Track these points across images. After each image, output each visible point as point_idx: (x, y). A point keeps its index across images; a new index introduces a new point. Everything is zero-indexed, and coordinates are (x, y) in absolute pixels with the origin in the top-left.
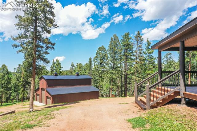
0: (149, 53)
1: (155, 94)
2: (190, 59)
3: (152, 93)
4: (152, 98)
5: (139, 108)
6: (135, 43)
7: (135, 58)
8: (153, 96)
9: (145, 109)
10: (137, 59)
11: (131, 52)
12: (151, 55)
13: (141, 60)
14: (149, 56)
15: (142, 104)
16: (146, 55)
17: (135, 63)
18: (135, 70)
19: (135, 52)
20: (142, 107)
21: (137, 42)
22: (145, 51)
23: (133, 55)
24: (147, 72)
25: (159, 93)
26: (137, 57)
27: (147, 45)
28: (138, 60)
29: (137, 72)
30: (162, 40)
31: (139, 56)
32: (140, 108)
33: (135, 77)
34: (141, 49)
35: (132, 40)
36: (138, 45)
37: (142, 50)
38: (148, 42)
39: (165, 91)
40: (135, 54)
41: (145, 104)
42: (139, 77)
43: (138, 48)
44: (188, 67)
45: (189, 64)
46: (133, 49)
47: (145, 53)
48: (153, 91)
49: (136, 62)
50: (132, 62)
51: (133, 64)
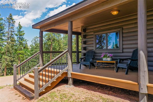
0: (20, 35)
1: (44, 78)
2: (52, 42)
3: (41, 77)
4: (41, 83)
5: (22, 96)
6: (7, 24)
7: (6, 38)
8: (43, 80)
9: (32, 98)
10: (8, 39)
11: (2, 33)
12: (22, 37)
13: (12, 41)
14: (20, 38)
15: (25, 91)
16: (17, 37)
17: (6, 43)
18: (6, 50)
19: (7, 33)
20: (27, 95)
21: (9, 24)
22: (16, 33)
23: (4, 36)
24: (18, 51)
25: (48, 76)
26: (8, 38)
27: (18, 28)
28: (9, 41)
29: (9, 52)
30: (49, 18)
31: (10, 37)
32: (24, 97)
33: (6, 57)
34: (12, 30)
35: (3, 21)
36: (10, 27)
37: (13, 32)
38: (19, 25)
39: (54, 72)
40: (6, 34)
41: (33, 91)
42: (10, 57)
43: (10, 29)
44: (50, 49)
45: (51, 47)
46: (5, 30)
47: (17, 35)
48: (42, 75)
49: (8, 43)
50: (3, 42)
51: (4, 44)
